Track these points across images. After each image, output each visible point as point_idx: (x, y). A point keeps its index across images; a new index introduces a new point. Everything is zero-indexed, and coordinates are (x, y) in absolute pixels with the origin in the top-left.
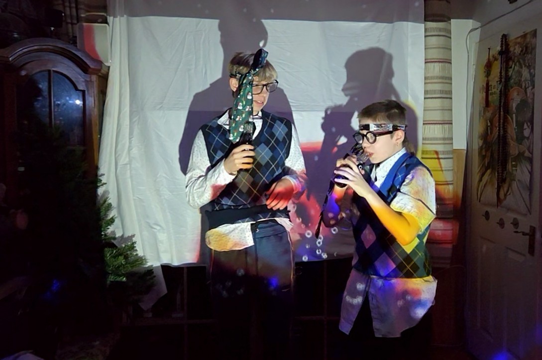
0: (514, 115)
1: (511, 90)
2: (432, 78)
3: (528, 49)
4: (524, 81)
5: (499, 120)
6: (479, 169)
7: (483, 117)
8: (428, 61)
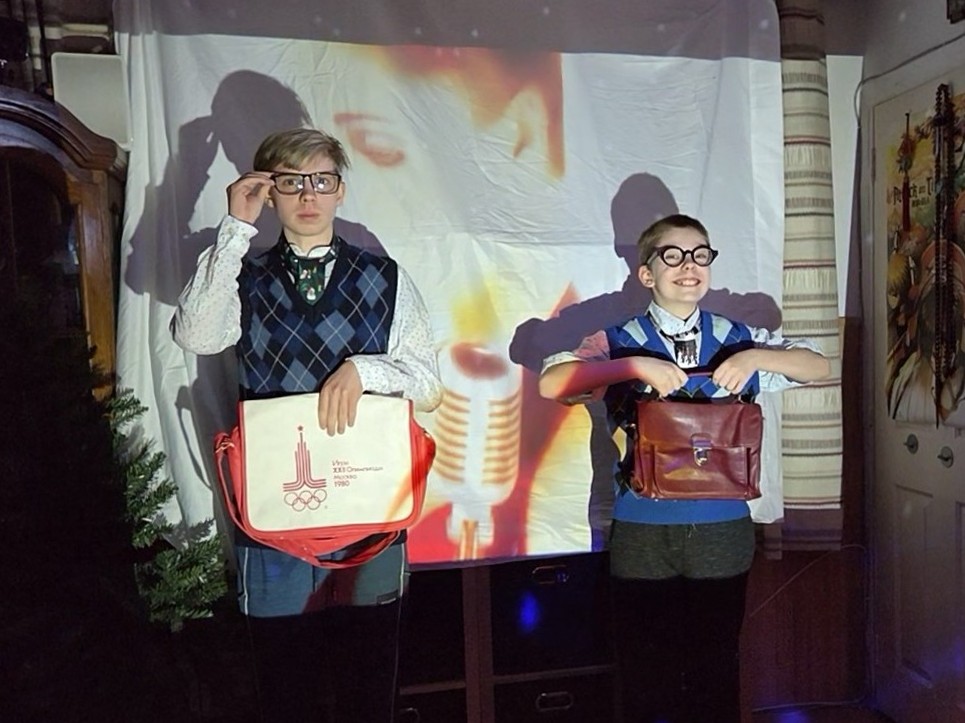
2: (796, 175)
5: (937, 254)
6: (892, 352)
7: (897, 250)
8: (789, 140)
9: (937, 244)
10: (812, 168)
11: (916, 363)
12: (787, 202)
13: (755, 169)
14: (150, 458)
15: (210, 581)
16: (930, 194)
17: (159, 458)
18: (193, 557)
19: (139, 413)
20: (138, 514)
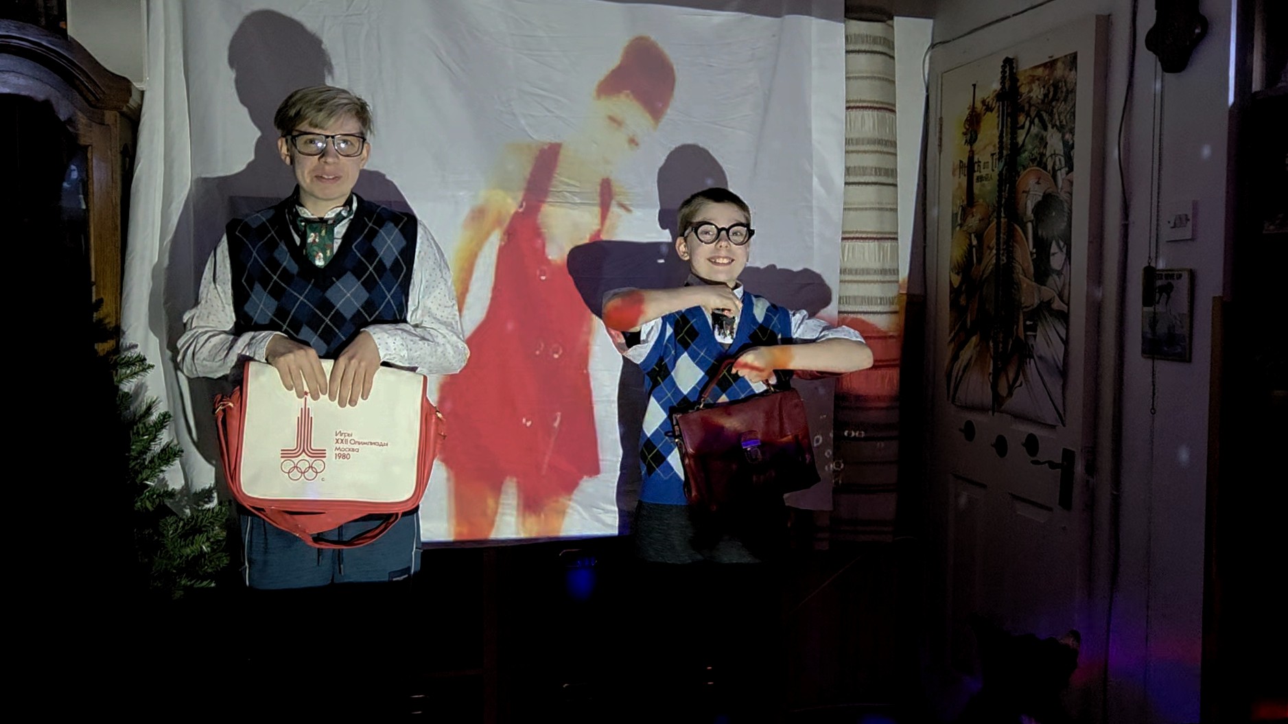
0: (1030, 225)
1: (1023, 173)
2: (858, 141)
3: (1059, 92)
4: (1051, 156)
5: (998, 233)
6: (952, 334)
7: (961, 225)
8: (852, 105)
9: (999, 223)
10: (876, 135)
11: (974, 348)
12: (848, 171)
13: (815, 136)
14: (154, 417)
15: (213, 550)
16: (993, 170)
17: (164, 418)
18: (196, 524)
19: (144, 370)
20: (140, 477)
